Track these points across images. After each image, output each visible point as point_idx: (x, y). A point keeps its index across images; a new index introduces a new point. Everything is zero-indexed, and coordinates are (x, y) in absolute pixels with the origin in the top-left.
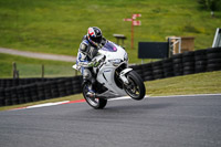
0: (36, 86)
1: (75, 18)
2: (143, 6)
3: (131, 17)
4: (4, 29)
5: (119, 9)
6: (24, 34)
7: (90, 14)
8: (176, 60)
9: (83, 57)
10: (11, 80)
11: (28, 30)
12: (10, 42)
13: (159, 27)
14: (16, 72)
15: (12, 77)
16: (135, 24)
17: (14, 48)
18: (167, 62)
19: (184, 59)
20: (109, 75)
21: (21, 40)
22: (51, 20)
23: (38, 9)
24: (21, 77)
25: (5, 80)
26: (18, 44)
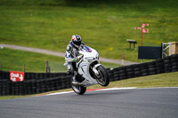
0: (60, 79)
1: (97, 26)
2: (152, 17)
3: (140, 26)
4: (41, 34)
5: (132, 19)
6: (57, 38)
7: (109, 23)
8: (166, 61)
9: (68, 54)
10: (43, 74)
11: (60, 36)
12: (45, 44)
13: (164, 34)
14: (48, 68)
15: (45, 72)
16: (144, 31)
17: (48, 49)
18: (159, 62)
19: (172, 60)
20: (86, 68)
21: (54, 42)
22: (78, 28)
23: (68, 19)
24: (52, 72)
25: (39, 74)
26: (52, 46)
